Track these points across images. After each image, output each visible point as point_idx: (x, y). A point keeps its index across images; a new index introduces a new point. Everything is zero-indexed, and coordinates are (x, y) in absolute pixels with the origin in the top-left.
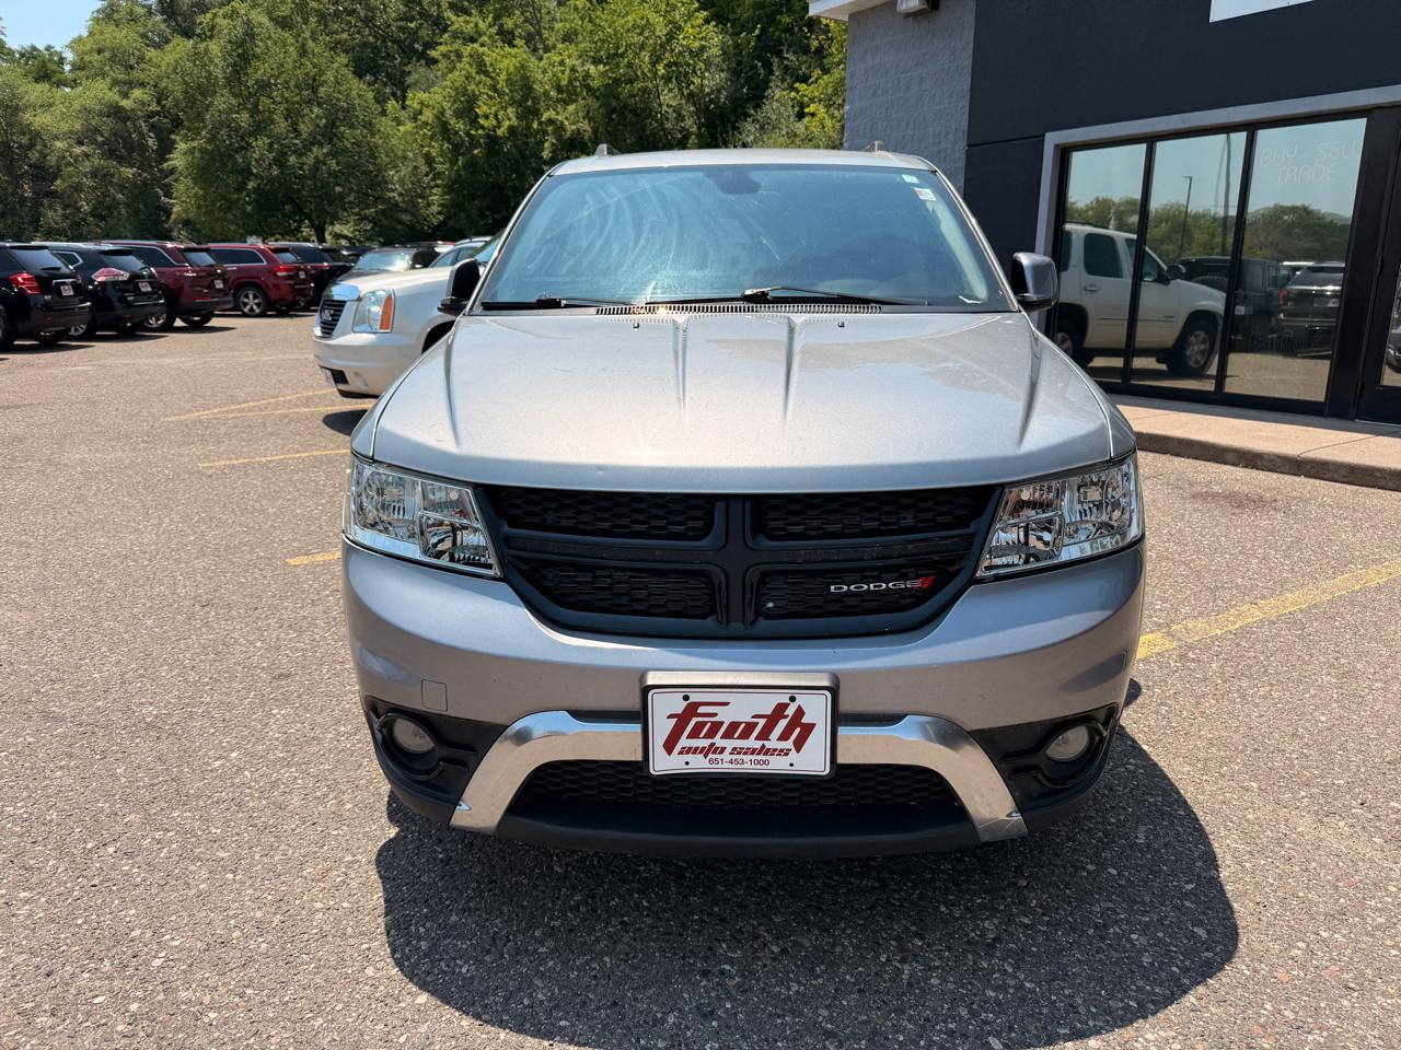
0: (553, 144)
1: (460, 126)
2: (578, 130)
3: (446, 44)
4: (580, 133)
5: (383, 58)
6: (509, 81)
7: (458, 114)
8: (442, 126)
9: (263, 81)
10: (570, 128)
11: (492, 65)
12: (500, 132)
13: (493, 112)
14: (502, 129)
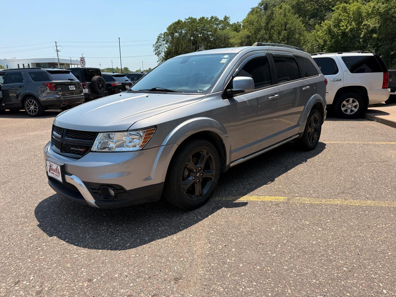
0: (365, 32)
1: (336, 30)
2: (375, 27)
3: (338, 5)
4: (376, 28)
5: (319, 12)
6: (353, 14)
7: (335, 26)
8: (329, 31)
9: (273, 25)
10: (372, 26)
11: (348, 9)
12: (346, 30)
13: (345, 24)
14: (347, 29)
